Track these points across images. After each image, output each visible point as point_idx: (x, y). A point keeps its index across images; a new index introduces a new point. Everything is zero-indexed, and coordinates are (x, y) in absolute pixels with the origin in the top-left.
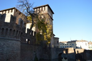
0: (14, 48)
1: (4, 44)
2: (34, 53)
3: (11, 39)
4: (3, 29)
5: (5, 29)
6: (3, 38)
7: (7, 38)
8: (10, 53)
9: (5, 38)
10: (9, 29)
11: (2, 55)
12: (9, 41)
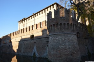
0: (74, 42)
1: (65, 39)
2: (86, 47)
3: (69, 33)
4: (61, 24)
5: (62, 23)
6: (63, 33)
7: (66, 33)
8: (72, 48)
9: (64, 33)
10: (66, 23)
11: (66, 49)
12: (69, 36)
